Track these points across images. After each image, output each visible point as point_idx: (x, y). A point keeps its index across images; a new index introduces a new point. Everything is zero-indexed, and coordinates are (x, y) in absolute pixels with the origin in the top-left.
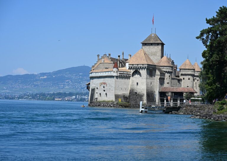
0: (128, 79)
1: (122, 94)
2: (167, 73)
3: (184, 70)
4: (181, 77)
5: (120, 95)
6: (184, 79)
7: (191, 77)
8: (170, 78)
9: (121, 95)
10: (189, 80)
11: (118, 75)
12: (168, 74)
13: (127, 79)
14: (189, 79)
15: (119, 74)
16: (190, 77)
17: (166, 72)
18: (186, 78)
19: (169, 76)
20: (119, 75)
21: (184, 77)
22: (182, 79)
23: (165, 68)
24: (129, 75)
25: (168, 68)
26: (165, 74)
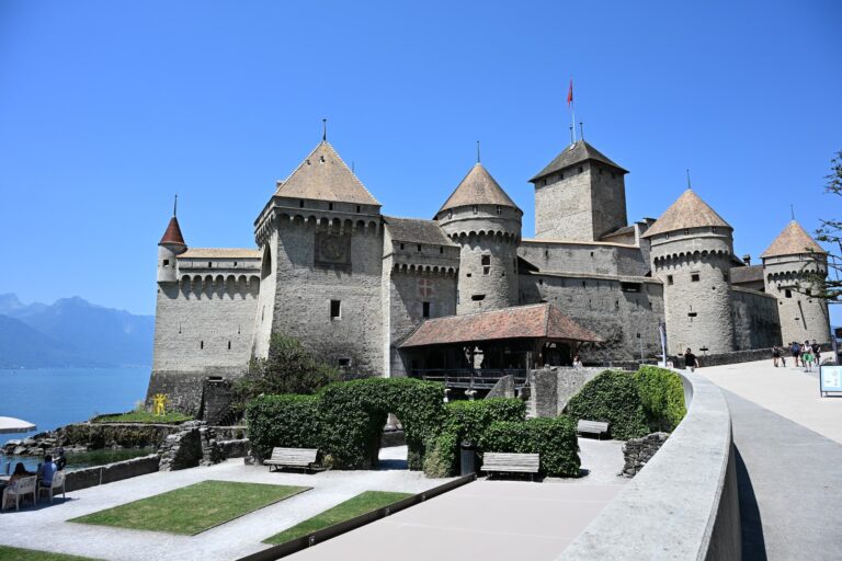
0: (249, 296)
1: (202, 370)
2: (467, 246)
3: (664, 240)
4: (660, 275)
5: (184, 376)
6: (670, 278)
7: (708, 265)
8: (486, 271)
9: (196, 375)
10: (696, 284)
11: (173, 276)
12: (477, 248)
13: (226, 296)
14: (696, 278)
15: (178, 271)
16: (698, 266)
17: (461, 238)
18: (682, 272)
19: (486, 260)
20: (179, 276)
21: (671, 271)
22: (665, 280)
23: (454, 217)
24: (248, 275)
25: (470, 215)
26: (459, 249)
